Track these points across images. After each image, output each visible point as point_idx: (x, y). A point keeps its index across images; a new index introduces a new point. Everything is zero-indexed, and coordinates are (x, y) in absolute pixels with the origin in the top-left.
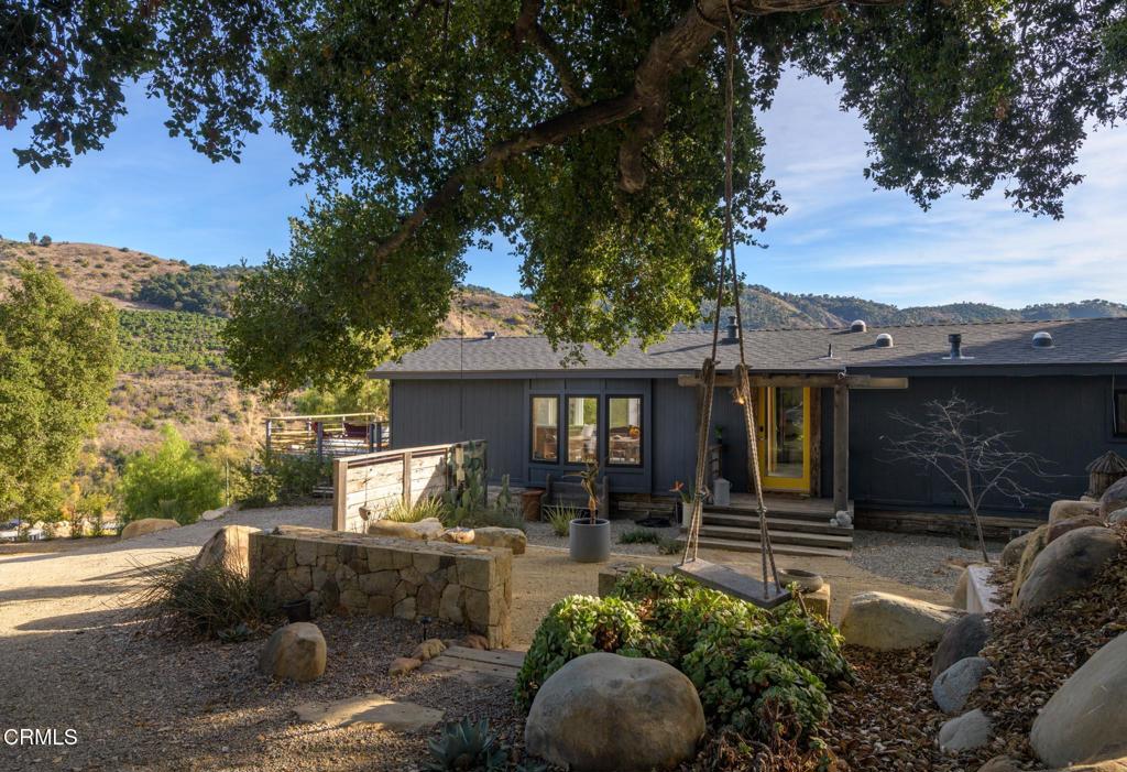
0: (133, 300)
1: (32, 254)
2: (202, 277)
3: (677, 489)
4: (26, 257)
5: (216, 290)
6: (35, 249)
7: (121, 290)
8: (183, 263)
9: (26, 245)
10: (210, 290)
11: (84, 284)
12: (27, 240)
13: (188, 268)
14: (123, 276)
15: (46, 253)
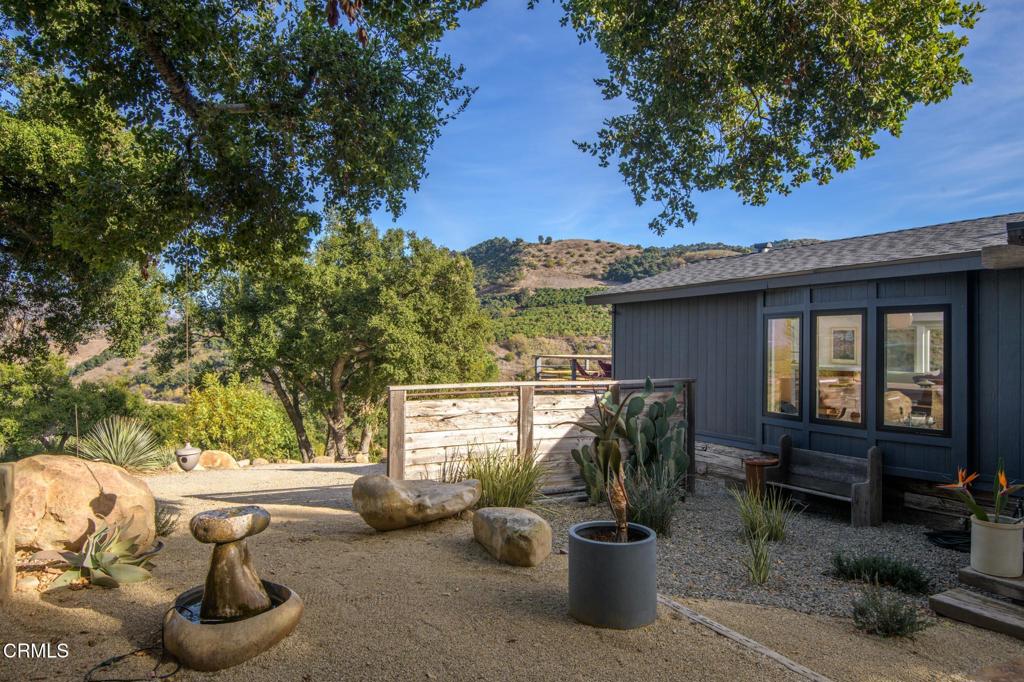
0: (604, 279)
1: (540, 251)
2: (652, 257)
3: (960, 484)
4: (537, 254)
5: (663, 266)
6: (542, 247)
7: (595, 272)
8: (638, 247)
9: (536, 245)
10: (658, 267)
11: (571, 270)
12: (537, 242)
13: (642, 251)
14: (597, 262)
15: (549, 250)
